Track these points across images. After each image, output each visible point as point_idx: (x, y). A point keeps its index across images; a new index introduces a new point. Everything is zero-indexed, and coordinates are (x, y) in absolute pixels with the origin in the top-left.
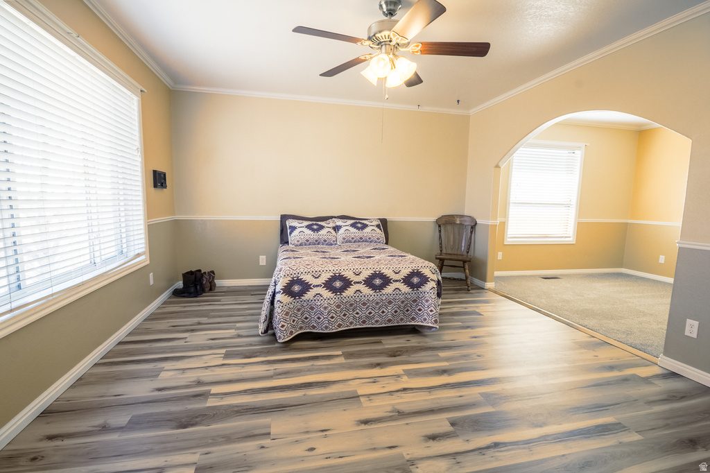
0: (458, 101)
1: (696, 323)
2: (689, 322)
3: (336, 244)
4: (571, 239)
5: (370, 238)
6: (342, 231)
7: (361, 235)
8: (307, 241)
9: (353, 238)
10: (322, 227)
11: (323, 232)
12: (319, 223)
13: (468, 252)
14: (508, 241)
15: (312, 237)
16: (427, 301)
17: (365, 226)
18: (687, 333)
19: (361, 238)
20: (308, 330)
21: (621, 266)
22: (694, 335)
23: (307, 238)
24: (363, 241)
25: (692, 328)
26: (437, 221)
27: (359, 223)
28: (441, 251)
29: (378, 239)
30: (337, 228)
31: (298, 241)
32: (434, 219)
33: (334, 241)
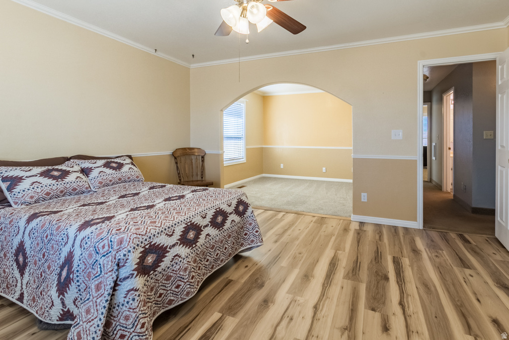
0: (193, 56)
1: (366, 194)
2: (363, 194)
3: (89, 191)
4: (244, 160)
5: (129, 178)
6: (94, 174)
7: (119, 176)
8: (48, 194)
9: (111, 181)
10: (65, 174)
11: (71, 178)
12: (59, 167)
13: (202, 178)
14: (226, 164)
15: (54, 188)
16: (250, 224)
17: (120, 166)
18: (362, 200)
19: (120, 179)
20: (162, 311)
21: (262, 173)
22: (366, 201)
23: (47, 190)
24: (122, 182)
25: (364, 197)
26: (173, 154)
27: (114, 162)
28: (180, 180)
29: (137, 177)
30: (85, 172)
31: (32, 197)
32: (170, 152)
33: (87, 188)
